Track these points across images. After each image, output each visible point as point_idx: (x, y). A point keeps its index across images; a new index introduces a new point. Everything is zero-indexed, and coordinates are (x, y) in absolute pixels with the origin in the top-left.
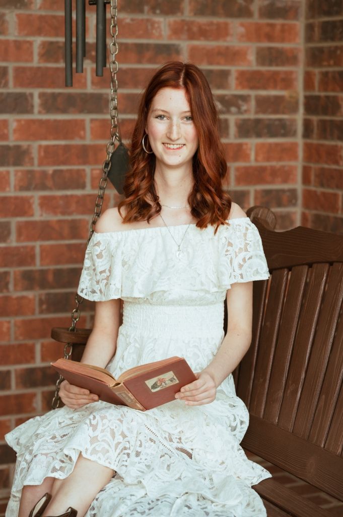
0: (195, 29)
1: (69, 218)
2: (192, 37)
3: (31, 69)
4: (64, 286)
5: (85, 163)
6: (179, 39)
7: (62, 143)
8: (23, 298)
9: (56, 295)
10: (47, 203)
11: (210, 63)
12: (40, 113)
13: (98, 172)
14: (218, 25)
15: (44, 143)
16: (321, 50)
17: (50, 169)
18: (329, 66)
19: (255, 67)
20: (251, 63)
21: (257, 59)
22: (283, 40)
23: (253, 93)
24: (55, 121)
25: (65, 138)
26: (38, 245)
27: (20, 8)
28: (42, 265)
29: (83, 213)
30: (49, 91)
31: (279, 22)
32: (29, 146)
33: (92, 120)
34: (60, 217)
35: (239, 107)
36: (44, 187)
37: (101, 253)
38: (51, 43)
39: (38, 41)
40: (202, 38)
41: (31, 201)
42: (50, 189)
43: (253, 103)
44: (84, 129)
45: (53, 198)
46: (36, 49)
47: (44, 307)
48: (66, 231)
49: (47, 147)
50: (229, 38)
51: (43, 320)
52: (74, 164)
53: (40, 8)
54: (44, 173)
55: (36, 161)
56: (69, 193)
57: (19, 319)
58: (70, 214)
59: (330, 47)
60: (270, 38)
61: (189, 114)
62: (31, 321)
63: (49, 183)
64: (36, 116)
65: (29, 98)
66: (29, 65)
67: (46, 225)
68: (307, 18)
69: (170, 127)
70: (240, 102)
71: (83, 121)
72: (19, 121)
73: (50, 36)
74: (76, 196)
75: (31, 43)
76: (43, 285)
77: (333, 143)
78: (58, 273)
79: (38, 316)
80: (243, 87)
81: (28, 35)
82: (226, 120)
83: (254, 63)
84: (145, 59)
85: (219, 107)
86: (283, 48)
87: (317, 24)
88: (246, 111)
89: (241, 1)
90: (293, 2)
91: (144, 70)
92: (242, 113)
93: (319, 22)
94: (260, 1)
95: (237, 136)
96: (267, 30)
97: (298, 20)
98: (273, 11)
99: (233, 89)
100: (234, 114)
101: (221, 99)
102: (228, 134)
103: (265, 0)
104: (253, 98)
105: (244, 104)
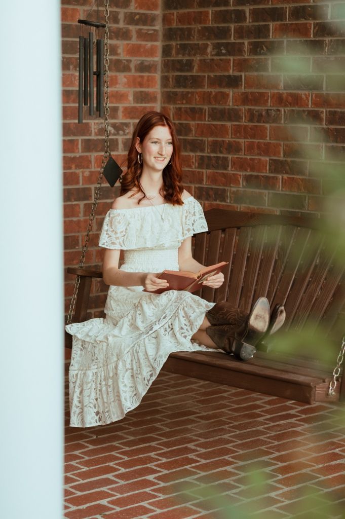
16: (175, 94)
18: (183, 103)
19: (133, 104)
20: (130, 102)
21: (134, 99)
22: (148, 86)
23: (132, 121)
31: (146, 74)
35: (124, 132)
37: (120, 221)
43: (132, 128)
50: (117, 86)
59: (183, 92)
60: (141, 85)
61: (171, 141)
68: (162, 72)
69: (161, 148)
70: (125, 128)
77: (186, 154)
80: (127, 118)
82: (117, 140)
83: (132, 102)
84: (71, 100)
85: (113, 131)
86: (148, 92)
87: (171, 76)
88: (128, 133)
89: (125, 61)
90: (154, 61)
91: (70, 107)
92: (126, 135)
93: (173, 76)
94: (135, 60)
95: (123, 149)
96: (139, 80)
97: (156, 73)
98: (142, 68)
99: (121, 119)
100: (121, 135)
101: (114, 126)
102: (118, 149)
103: (138, 60)
104: (132, 124)
105: (127, 129)
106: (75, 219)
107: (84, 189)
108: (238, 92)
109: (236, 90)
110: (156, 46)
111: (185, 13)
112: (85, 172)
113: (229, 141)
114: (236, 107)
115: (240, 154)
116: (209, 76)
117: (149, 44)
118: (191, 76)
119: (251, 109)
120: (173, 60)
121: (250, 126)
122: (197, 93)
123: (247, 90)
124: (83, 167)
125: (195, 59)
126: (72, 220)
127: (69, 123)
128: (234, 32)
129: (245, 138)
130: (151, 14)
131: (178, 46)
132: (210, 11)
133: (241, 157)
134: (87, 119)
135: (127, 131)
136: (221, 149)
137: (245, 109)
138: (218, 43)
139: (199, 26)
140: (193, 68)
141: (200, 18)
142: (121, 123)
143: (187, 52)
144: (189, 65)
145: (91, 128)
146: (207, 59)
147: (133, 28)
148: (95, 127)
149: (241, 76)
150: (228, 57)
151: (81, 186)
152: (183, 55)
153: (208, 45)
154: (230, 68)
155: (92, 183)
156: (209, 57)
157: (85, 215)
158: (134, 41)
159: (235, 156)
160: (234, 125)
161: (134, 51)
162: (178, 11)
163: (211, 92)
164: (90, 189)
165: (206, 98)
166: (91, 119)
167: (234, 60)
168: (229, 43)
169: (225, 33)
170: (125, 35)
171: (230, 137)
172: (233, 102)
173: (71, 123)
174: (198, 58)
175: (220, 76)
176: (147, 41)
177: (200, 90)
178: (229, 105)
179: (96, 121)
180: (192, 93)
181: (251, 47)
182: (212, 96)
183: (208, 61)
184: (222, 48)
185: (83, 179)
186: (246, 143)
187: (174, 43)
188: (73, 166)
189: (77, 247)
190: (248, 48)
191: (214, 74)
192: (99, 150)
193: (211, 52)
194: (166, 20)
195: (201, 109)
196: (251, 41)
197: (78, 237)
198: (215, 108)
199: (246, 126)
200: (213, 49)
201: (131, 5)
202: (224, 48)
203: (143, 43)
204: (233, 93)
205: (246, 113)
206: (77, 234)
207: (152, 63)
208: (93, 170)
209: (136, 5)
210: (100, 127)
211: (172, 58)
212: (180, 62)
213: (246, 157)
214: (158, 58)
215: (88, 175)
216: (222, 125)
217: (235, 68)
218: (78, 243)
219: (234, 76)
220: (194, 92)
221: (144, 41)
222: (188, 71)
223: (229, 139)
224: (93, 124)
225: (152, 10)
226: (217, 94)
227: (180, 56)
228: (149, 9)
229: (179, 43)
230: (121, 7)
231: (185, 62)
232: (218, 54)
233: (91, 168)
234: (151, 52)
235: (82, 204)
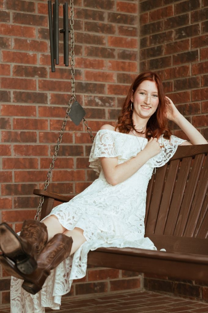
0: (88, 63)
1: (29, 157)
2: (86, 67)
3: (9, 79)
4: (27, 194)
5: (36, 129)
6: (80, 67)
7: (25, 118)
8: (6, 199)
9: (23, 198)
10: (18, 149)
11: (96, 80)
12: (14, 101)
13: (43, 133)
14: (98, 61)
15: (16, 117)
17: (19, 131)
19: (116, 83)
20: (115, 81)
21: (117, 79)
22: (129, 70)
23: (116, 96)
24: (21, 106)
25: (26, 115)
26: (13, 171)
27: (4, 48)
28: (15, 182)
29: (36, 155)
30: (18, 90)
31: (127, 61)
32: (8, 118)
33: (39, 107)
34: (24, 157)
35: (110, 103)
36: (16, 141)
38: (19, 66)
39: (13, 65)
40: (91, 68)
41: (10, 148)
42: (19, 142)
43: (116, 101)
44: (35, 111)
45: (21, 146)
46: (12, 69)
47: (17, 204)
48: (27, 165)
49: (18, 119)
50: (104, 68)
51: (16, 211)
52: (31, 129)
53: (14, 48)
54: (16, 133)
55: (12, 127)
56: (28, 144)
57: (4, 210)
58: (29, 155)
60: (123, 69)
61: (156, 94)
62: (10, 212)
63: (19, 138)
64: (12, 103)
65: (9, 94)
66: (8, 77)
67: (17, 160)
68: (140, 60)
70: (110, 101)
71: (35, 107)
72: (3, 105)
73: (19, 63)
74: (32, 146)
75: (9, 66)
76: (16, 193)
78: (23, 186)
79: (14, 210)
80: (112, 93)
81: (8, 62)
82: (104, 110)
83: (116, 81)
84: (64, 77)
85: (100, 103)
86: (129, 74)
87: (147, 62)
88: (113, 105)
89: (109, 50)
90: (133, 51)
91: (64, 82)
92: (111, 107)
93: (148, 61)
94: (118, 50)
95: (109, 118)
96: (122, 65)
97: (136, 61)
98: (124, 56)
99: (107, 94)
100: (107, 107)
101: (101, 99)
102: (105, 117)
103: (120, 50)
104: (116, 99)
105: (112, 102)
106: (69, 170)
107: (77, 147)
108: (195, 64)
109: (194, 63)
110: (136, 40)
111: (155, 12)
112: (77, 133)
113: (190, 104)
114: (194, 76)
115: (199, 113)
116: (174, 56)
117: (129, 38)
118: (161, 58)
119: (205, 76)
120: (148, 49)
121: (205, 90)
122: (165, 71)
123: (202, 61)
124: (75, 129)
125: (163, 45)
126: (67, 171)
127: (63, 95)
128: (191, 18)
129: (202, 100)
130: (131, 15)
131: (151, 38)
132: (173, 5)
133: (199, 115)
134: (78, 92)
135: (112, 104)
136: (184, 111)
137: (201, 77)
138: (180, 29)
139: (165, 19)
140: (162, 52)
141: (166, 12)
142: (108, 97)
143: (158, 40)
144: (159, 50)
145: (82, 99)
146: (172, 43)
147: (116, 25)
148: (85, 99)
149: (197, 51)
150: (187, 38)
151: (74, 144)
152: (155, 43)
153: (172, 32)
154: (189, 47)
155: (83, 142)
156: (174, 41)
157: (78, 167)
158: (117, 35)
159: (195, 116)
160: (193, 91)
161: (117, 42)
162: (150, 11)
163: (176, 68)
164: (82, 147)
165: (172, 73)
166: (82, 93)
167: (192, 39)
168: (187, 27)
169: (184, 19)
170: (109, 30)
171: (191, 101)
172: (192, 73)
173: (65, 94)
174: (166, 44)
175: (182, 54)
176: (127, 35)
177: (168, 68)
178: (189, 76)
179: (86, 94)
180: (162, 72)
181: (204, 26)
182: (176, 71)
183: (173, 44)
184: (183, 32)
185: (75, 139)
186: (203, 104)
187: (148, 36)
188: (67, 128)
189: (71, 193)
190: (201, 27)
191: (177, 53)
192: (88, 116)
193: (175, 37)
194: (142, 19)
195: (169, 83)
196: (204, 21)
197: (72, 184)
198: (179, 80)
199: (202, 90)
200: (176, 34)
201: (113, 7)
202: (184, 31)
203: (125, 37)
204: (192, 66)
205: (202, 79)
206: (71, 182)
207: (132, 52)
208: (84, 132)
209: (118, 8)
210: (90, 99)
211: (147, 48)
212: (153, 49)
213: (203, 115)
214: (137, 49)
215: (80, 136)
216: (184, 92)
217: (192, 46)
218: (72, 189)
219: (192, 52)
220: (163, 71)
221: (125, 35)
222: (159, 55)
223: (190, 103)
224: (83, 97)
225: (131, 13)
226: (180, 68)
227: (153, 44)
228: (128, 11)
229: (151, 35)
230: (106, 8)
231: (156, 48)
232: (180, 37)
233: (83, 131)
234: (131, 44)
235: (75, 158)
